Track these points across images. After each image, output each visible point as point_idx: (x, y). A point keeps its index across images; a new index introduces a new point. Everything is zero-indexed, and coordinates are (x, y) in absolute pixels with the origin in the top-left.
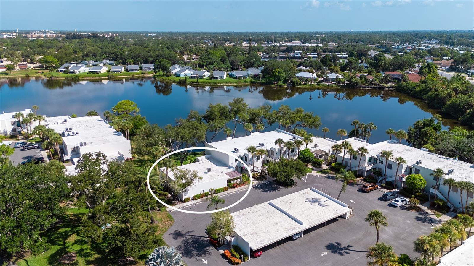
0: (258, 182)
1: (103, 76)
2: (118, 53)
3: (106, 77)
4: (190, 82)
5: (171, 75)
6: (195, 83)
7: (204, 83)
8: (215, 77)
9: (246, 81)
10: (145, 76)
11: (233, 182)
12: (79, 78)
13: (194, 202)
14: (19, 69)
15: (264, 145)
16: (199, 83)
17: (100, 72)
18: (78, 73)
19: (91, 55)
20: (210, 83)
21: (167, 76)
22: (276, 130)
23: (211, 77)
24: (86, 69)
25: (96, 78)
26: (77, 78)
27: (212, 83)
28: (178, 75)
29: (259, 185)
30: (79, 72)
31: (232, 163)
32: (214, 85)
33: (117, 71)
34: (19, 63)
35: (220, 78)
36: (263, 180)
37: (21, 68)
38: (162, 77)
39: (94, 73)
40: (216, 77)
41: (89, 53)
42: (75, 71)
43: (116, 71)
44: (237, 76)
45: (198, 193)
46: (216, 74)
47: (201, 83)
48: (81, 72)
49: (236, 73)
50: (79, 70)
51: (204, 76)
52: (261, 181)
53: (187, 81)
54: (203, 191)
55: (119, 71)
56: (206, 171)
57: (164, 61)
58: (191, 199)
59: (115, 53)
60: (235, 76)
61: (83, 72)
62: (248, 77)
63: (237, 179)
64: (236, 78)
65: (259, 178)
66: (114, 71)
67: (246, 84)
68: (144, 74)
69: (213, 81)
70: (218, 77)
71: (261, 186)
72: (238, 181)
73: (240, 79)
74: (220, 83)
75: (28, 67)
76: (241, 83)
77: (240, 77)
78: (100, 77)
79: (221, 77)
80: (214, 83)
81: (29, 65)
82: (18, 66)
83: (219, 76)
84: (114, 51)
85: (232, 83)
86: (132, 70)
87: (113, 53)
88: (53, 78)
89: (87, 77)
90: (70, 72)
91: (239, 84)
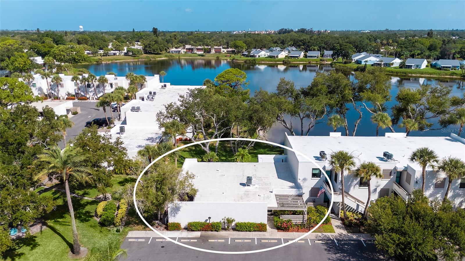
0: (344, 232)
1: (279, 60)
2: (306, 40)
3: (281, 62)
5: (350, 63)
8: (407, 65)
9: (456, 74)
10: (323, 63)
11: (285, 218)
12: (255, 62)
13: (185, 234)
14: (214, 52)
15: (394, 157)
17: (277, 57)
18: (257, 57)
19: (279, 42)
20: (397, 73)
21: (345, 63)
22: (449, 136)
23: (402, 66)
24: (266, 54)
25: (271, 62)
26: (254, 62)
27: (400, 72)
28: (359, 62)
29: (341, 241)
30: (259, 56)
31: (305, 179)
32: (402, 76)
33: (295, 57)
34: (215, 47)
35: (415, 67)
36: (360, 232)
37: (216, 52)
38: (340, 64)
39: (272, 58)
40: (409, 66)
41: (278, 40)
42: (255, 55)
43: (293, 57)
44: (442, 66)
45: (201, 219)
46: (409, 62)
48: (260, 57)
49: (442, 63)
50: (260, 54)
51: (392, 64)
52: (353, 232)
54: (210, 218)
55: (297, 57)
56: (245, 181)
57: (346, 45)
58: (183, 226)
59: (303, 40)
60: (440, 65)
61: (263, 56)
62: (461, 68)
63: (294, 213)
64: (440, 69)
65: (356, 224)
66: (291, 57)
67: (454, 77)
68: (323, 60)
69: (403, 70)
70: (411, 66)
71: (345, 244)
72: (296, 220)
73: (447, 70)
74: (412, 73)
75: (222, 51)
76: (446, 74)
77: (447, 67)
78: (275, 61)
79: (417, 66)
80: (403, 73)
81: (222, 50)
82: (214, 50)
83: (413, 65)
84: (302, 39)
85: (431, 74)
86: (311, 57)
87: (301, 41)
88: (234, 61)
89: (264, 61)
90: (251, 56)
91: (442, 76)
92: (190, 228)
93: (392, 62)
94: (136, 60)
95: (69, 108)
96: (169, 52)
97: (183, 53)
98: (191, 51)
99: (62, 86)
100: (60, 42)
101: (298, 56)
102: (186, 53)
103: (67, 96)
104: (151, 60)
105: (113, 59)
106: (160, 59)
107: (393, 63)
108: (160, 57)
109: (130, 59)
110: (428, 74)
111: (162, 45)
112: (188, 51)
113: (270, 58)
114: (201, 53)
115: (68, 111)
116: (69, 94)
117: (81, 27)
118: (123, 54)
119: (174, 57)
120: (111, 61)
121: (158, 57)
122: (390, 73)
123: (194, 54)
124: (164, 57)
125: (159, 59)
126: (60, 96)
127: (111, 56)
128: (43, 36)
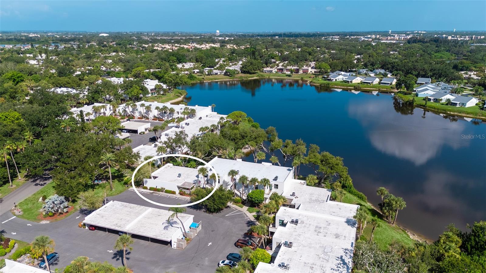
3: (352, 88)
4: (418, 105)
5: (410, 94)
6: (422, 106)
7: (432, 108)
8: (452, 103)
10: (392, 90)
11: (184, 190)
13: (149, 191)
14: (302, 73)
16: (426, 107)
17: (351, 82)
18: (334, 81)
21: (405, 94)
23: (448, 103)
25: (346, 87)
27: (441, 109)
28: (417, 94)
30: (336, 80)
33: (368, 83)
34: (303, 68)
35: (460, 105)
37: (304, 72)
39: (346, 83)
40: (454, 103)
42: (332, 79)
43: (366, 83)
46: (457, 99)
47: (429, 107)
50: (337, 78)
53: (415, 103)
55: (369, 83)
58: (148, 188)
59: (392, 63)
61: (340, 80)
66: (364, 82)
68: (394, 88)
69: (446, 107)
70: (456, 104)
72: (186, 192)
74: (450, 111)
75: (309, 72)
78: (349, 86)
79: (463, 104)
81: (310, 70)
82: (302, 70)
83: (459, 103)
86: (384, 83)
89: (337, 86)
90: (328, 80)
91: (478, 117)
92: (151, 189)
93: (440, 98)
94: (231, 80)
95: (146, 128)
96: (262, 72)
97: (274, 72)
98: (281, 71)
99: (151, 112)
100: (181, 61)
101: (371, 82)
102: (276, 72)
103: (153, 118)
104: (243, 80)
105: (213, 79)
106: (252, 78)
107: (442, 99)
108: (252, 77)
109: (227, 79)
110: (466, 114)
111: (256, 66)
112: (279, 71)
113: (345, 82)
114: (289, 73)
115: (146, 130)
116: (155, 116)
117: (218, 31)
118: (223, 74)
119: (264, 76)
120: (212, 80)
121: (250, 77)
122: (432, 109)
123: (283, 74)
124: (256, 77)
125: (250, 78)
126: (149, 117)
127: (214, 76)
128: (170, 56)
